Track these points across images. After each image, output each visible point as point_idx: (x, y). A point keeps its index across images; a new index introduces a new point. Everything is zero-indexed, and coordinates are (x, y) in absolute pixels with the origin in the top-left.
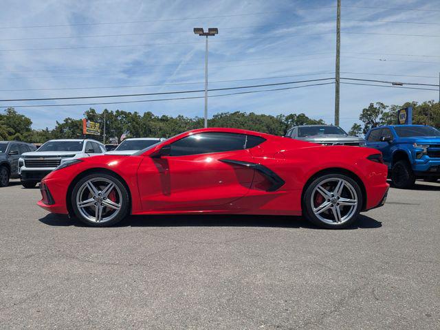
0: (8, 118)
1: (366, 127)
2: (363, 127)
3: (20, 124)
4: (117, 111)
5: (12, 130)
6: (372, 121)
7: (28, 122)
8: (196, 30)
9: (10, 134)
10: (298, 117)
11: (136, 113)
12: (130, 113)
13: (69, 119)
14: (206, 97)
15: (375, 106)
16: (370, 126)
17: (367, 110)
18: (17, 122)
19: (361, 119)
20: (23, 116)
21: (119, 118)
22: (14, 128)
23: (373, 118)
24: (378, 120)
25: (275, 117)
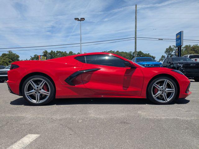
0: (9, 55)
1: (168, 57)
2: (166, 56)
3: (14, 57)
4: (57, 51)
5: (11, 60)
6: (170, 54)
7: (18, 57)
8: (76, 19)
9: (10, 62)
10: (138, 53)
11: (65, 52)
12: (63, 52)
13: (36, 55)
14: (81, 46)
15: (172, 47)
16: (169, 56)
17: (168, 49)
18: (13, 57)
19: (165, 53)
20: (15, 54)
21: (58, 54)
22: (12, 59)
23: (171, 52)
24: (173, 53)
25: (128, 52)
